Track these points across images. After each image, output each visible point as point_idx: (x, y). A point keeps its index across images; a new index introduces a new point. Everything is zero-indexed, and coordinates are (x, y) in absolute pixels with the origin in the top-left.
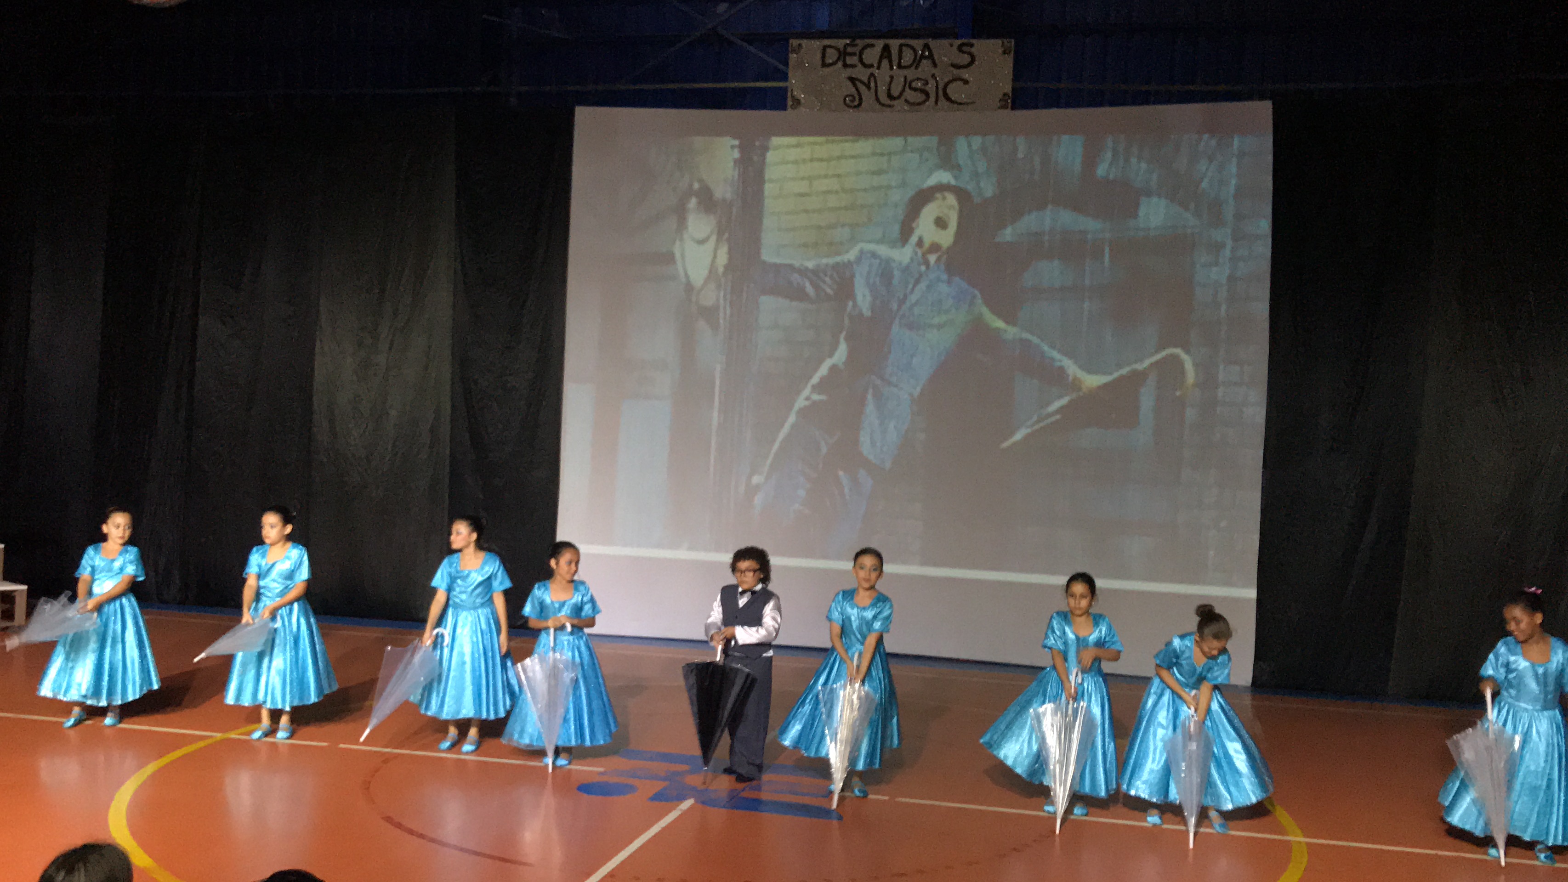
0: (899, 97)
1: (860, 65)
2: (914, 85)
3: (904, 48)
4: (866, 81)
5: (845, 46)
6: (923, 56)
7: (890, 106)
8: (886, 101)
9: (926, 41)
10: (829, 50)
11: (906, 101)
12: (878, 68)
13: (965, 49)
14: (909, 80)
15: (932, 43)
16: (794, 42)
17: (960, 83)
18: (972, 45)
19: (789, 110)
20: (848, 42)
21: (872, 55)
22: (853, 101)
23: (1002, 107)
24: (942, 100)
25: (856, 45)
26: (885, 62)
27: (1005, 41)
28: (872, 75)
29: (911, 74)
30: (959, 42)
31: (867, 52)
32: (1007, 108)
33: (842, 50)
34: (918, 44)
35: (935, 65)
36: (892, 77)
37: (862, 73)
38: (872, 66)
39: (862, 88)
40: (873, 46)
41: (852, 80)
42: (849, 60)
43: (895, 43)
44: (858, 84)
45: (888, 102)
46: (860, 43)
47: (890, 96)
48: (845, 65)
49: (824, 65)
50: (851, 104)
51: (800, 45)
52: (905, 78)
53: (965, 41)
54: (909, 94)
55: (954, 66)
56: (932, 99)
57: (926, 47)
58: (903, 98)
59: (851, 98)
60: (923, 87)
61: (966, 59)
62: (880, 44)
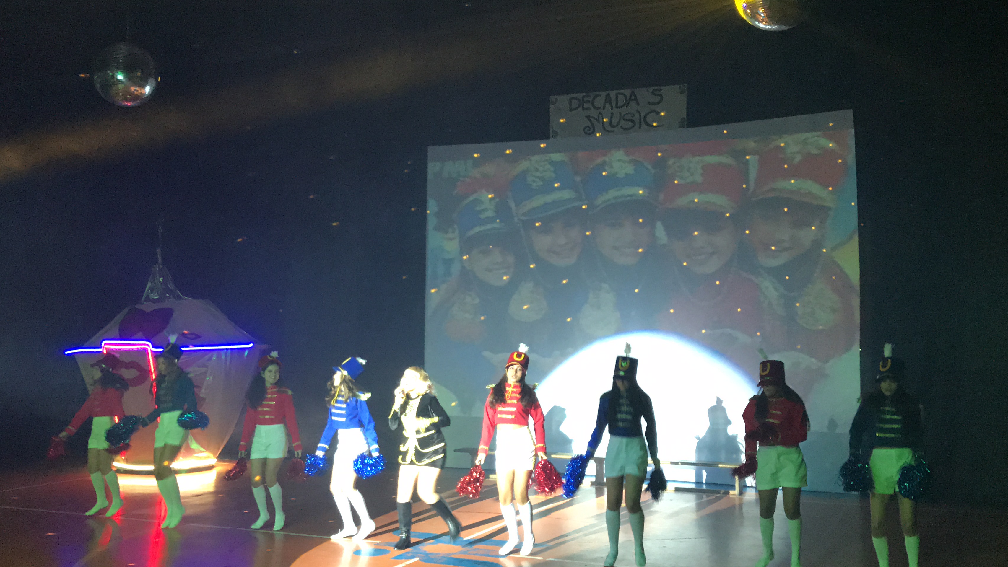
0: (617, 125)
1: (592, 108)
2: (627, 117)
3: (619, 96)
4: (596, 117)
5: (584, 96)
6: (630, 99)
7: (611, 131)
8: (609, 128)
9: (633, 90)
10: (573, 101)
11: (621, 127)
12: (604, 109)
13: (657, 93)
14: (622, 115)
15: (636, 91)
16: (552, 98)
17: (654, 114)
18: (661, 90)
19: (552, 139)
20: (584, 94)
21: (599, 101)
22: (589, 130)
23: (680, 127)
24: (644, 126)
25: (589, 96)
26: (608, 105)
27: (680, 85)
28: (600, 113)
29: (624, 111)
30: (653, 88)
31: (597, 100)
32: (684, 127)
33: (581, 100)
34: (627, 92)
35: (638, 104)
36: (612, 114)
37: (594, 113)
38: (600, 108)
39: (595, 123)
40: (600, 96)
41: (588, 117)
42: (586, 105)
43: (613, 94)
44: (592, 119)
45: (612, 129)
46: (592, 95)
47: (613, 127)
48: (584, 109)
49: (571, 110)
50: (588, 132)
51: (556, 99)
52: (620, 114)
53: (656, 88)
54: (623, 123)
55: (649, 103)
56: (637, 125)
57: (633, 92)
58: (619, 126)
59: (588, 128)
60: (632, 118)
61: (658, 98)
62: (604, 94)
